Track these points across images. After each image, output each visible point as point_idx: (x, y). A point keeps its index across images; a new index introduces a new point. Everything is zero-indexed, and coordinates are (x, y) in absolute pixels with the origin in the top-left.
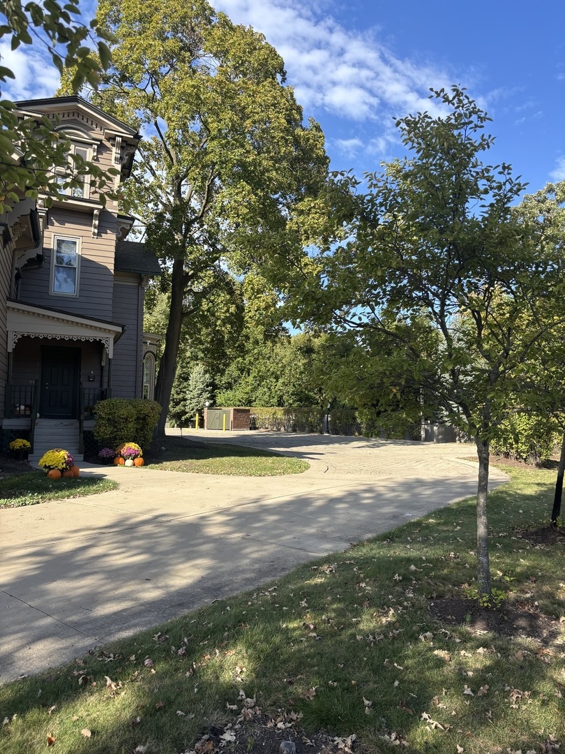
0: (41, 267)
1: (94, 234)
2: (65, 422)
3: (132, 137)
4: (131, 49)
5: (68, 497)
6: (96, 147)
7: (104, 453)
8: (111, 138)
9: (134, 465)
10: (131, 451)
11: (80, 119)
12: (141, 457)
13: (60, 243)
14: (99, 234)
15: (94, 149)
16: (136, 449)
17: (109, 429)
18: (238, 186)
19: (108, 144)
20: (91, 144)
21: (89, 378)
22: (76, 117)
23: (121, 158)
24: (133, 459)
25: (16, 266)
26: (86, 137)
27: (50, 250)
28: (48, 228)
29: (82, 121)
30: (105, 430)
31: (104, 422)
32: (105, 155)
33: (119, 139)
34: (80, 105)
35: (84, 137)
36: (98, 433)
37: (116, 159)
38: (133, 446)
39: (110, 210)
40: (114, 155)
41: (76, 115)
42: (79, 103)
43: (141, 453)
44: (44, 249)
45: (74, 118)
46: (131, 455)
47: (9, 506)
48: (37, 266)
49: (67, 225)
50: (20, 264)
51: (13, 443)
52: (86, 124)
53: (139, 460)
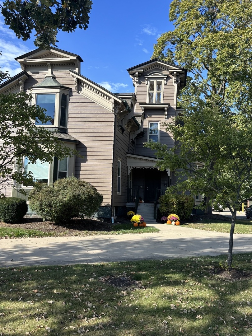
0: (143, 137)
1: (165, 118)
2: (151, 204)
3: (181, 70)
4: (182, 28)
5: (136, 233)
6: (165, 78)
7: (163, 218)
8: (172, 73)
9: (175, 224)
10: (174, 218)
11: (158, 67)
12: (178, 221)
13: (151, 124)
14: (167, 118)
15: (165, 79)
16: (176, 217)
17: (166, 208)
18: (235, 84)
19: (171, 76)
20: (164, 78)
21: (165, 185)
22: (157, 67)
23: (177, 81)
24: (175, 222)
25: (131, 138)
26: (161, 75)
27: (147, 128)
28: (146, 119)
29: (160, 68)
30: (164, 208)
31: (163, 205)
32: (169, 81)
33: (175, 73)
34: (158, 62)
35: (161, 76)
36: (161, 209)
37: (175, 82)
38: (175, 216)
39: (172, 106)
40: (174, 80)
41: (157, 66)
42: (157, 61)
43: (179, 219)
44: (143, 128)
45: (156, 68)
46: (174, 220)
47: (114, 234)
48: (142, 136)
49: (153, 116)
50: (133, 137)
51: (128, 213)
52: (161, 69)
53: (178, 222)
